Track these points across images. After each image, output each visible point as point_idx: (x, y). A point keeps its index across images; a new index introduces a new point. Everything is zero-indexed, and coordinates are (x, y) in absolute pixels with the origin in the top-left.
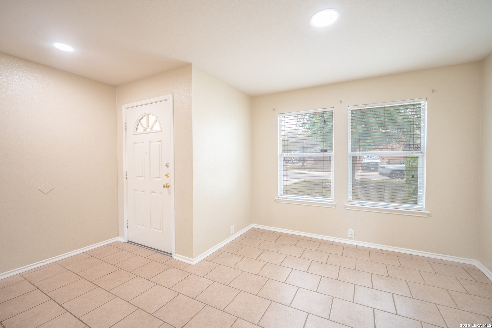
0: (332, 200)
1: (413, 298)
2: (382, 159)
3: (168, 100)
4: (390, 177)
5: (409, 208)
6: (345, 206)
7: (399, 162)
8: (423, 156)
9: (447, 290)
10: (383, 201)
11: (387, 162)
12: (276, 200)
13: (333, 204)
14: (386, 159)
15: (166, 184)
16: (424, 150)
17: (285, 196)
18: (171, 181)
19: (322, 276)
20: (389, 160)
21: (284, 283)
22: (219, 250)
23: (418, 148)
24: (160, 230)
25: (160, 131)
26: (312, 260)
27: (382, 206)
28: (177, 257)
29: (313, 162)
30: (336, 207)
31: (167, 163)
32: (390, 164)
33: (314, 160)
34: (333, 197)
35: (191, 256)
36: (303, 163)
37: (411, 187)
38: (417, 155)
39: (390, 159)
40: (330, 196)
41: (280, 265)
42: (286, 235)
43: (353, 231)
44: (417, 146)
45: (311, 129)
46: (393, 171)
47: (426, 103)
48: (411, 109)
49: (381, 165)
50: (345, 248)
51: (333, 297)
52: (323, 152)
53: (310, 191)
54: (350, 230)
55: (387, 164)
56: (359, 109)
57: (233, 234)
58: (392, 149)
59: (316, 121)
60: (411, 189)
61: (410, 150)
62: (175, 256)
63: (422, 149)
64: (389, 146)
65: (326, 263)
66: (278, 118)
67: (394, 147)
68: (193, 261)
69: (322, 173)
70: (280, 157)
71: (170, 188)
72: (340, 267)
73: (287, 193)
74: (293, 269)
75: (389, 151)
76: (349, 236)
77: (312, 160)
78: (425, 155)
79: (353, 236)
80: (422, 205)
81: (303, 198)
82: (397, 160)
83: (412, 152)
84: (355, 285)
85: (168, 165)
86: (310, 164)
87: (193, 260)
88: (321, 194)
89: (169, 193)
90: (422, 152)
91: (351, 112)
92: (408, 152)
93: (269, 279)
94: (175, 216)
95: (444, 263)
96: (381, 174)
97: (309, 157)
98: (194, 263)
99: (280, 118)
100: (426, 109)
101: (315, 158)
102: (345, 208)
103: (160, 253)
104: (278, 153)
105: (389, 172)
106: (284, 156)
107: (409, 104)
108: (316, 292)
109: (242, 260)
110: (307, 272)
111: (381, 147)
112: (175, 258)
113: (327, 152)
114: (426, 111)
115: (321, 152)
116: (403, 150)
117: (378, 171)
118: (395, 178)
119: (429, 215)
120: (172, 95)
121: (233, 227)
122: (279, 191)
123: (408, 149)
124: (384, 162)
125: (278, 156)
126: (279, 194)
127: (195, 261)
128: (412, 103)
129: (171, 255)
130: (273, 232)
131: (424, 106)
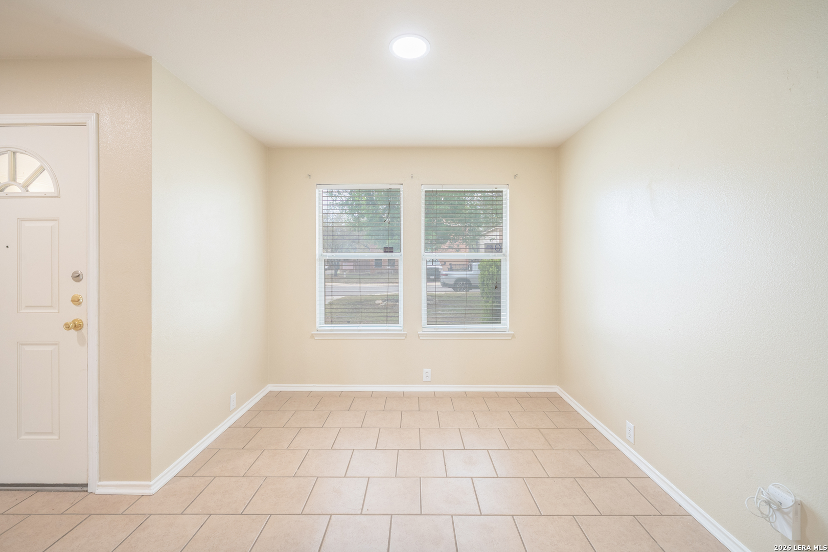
0: (400, 327)
1: (509, 449)
2: (443, 263)
3: (84, 124)
4: (454, 289)
5: (493, 329)
6: (418, 334)
7: (461, 267)
8: (506, 260)
9: (538, 429)
10: (464, 323)
11: (449, 267)
12: (313, 335)
13: (402, 332)
14: (447, 264)
15: (74, 321)
16: (506, 252)
17: (329, 327)
18: (90, 314)
19: (398, 450)
20: (450, 264)
21: (345, 477)
22: (208, 449)
23: (501, 248)
24: (52, 433)
25: (56, 195)
26: (380, 428)
27: (464, 330)
28: (101, 488)
29: (352, 268)
30: (406, 337)
31: (75, 273)
32: (451, 269)
33: (352, 264)
34: (402, 323)
35: (146, 475)
36: (336, 271)
37: (488, 302)
38: (500, 258)
39: (452, 263)
40: (397, 322)
41: (331, 449)
42: (331, 394)
43: (429, 370)
44: (499, 247)
45: (352, 214)
46: (458, 280)
47: (508, 191)
48: (477, 196)
49: (444, 273)
50: (420, 398)
51: (420, 478)
52: (387, 252)
53: (353, 315)
54: (426, 370)
55: (449, 270)
56: (435, 190)
57: (235, 410)
58: (458, 250)
59: (361, 202)
60: (488, 304)
61: (492, 252)
62: (98, 486)
63: (504, 250)
64: (454, 245)
65: (401, 428)
66: (317, 191)
67: (461, 246)
68: (150, 486)
69: (386, 285)
70: (320, 260)
71: (84, 330)
72: (420, 428)
73: (332, 323)
74: (354, 450)
75: (453, 252)
76: (425, 379)
77: (348, 264)
78: (508, 258)
79: (429, 379)
80: (505, 324)
81: (359, 328)
82: (459, 265)
83: (495, 254)
84: (443, 450)
85: (81, 277)
86: (347, 272)
87: (151, 483)
88: (385, 319)
89: (83, 341)
90: (504, 255)
91: (424, 193)
92: (491, 254)
93: (318, 477)
94: (99, 395)
95: (529, 396)
96: (445, 285)
97: (344, 260)
98: (153, 490)
99: (319, 191)
100: (508, 199)
101: (354, 261)
102: (419, 337)
103: (51, 491)
104: (317, 252)
105: (452, 282)
106: (328, 258)
107: (491, 189)
108: (396, 477)
109: (261, 456)
110: (376, 449)
111: (445, 246)
112: (99, 491)
113: (392, 252)
114: (508, 201)
115: (384, 252)
116: (485, 252)
117: (439, 281)
118: (460, 290)
119: (513, 336)
120: (94, 116)
121: (233, 396)
122: (318, 320)
123: (490, 250)
124: (446, 268)
125: (317, 257)
126: (318, 325)
127: (155, 485)
128: (494, 189)
129: (85, 489)
130: (310, 394)
131: (506, 195)
